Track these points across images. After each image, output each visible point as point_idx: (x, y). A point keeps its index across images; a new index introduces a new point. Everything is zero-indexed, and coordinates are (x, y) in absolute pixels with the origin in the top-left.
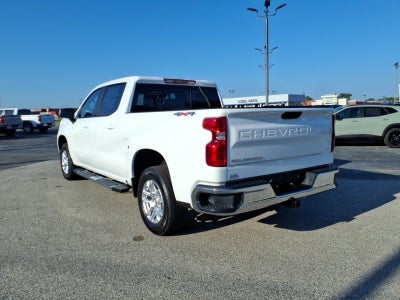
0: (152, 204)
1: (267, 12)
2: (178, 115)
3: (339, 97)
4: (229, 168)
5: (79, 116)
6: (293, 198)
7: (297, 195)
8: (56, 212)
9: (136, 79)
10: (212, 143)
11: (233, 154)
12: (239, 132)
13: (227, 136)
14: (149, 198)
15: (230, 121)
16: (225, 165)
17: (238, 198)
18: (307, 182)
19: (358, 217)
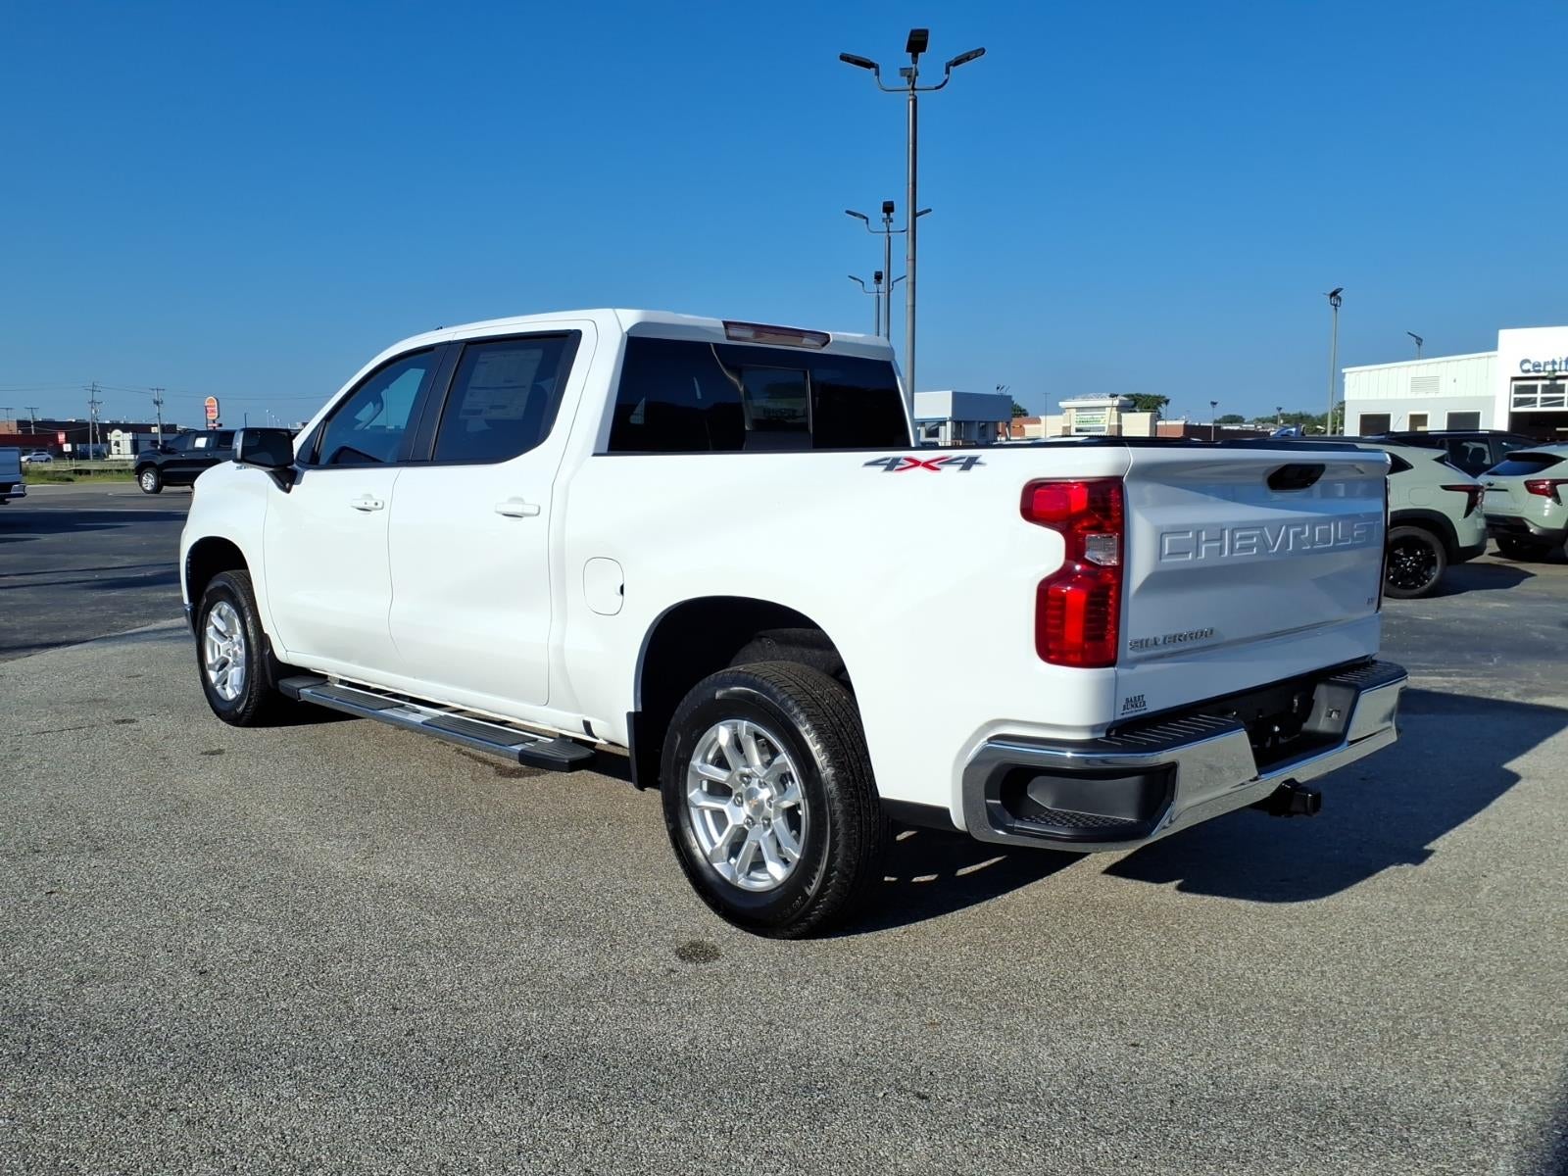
0: (737, 815)
1: (911, 76)
2: (892, 465)
3: (1123, 408)
4: (1123, 672)
5: (314, 459)
6: (1291, 781)
7: (1307, 771)
8: (275, 857)
9: (629, 318)
10: (1063, 575)
11: (1140, 619)
12: (1161, 536)
13: (1122, 550)
14: (719, 790)
15: (1132, 491)
16: (1112, 663)
17: (1160, 786)
18: (1322, 722)
19: (1439, 844)
